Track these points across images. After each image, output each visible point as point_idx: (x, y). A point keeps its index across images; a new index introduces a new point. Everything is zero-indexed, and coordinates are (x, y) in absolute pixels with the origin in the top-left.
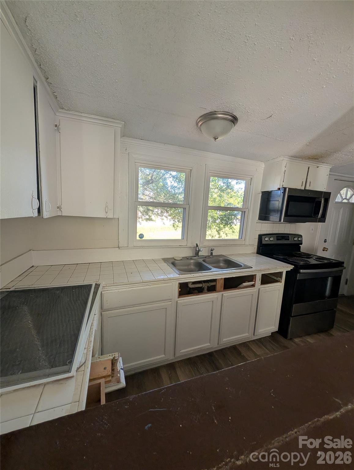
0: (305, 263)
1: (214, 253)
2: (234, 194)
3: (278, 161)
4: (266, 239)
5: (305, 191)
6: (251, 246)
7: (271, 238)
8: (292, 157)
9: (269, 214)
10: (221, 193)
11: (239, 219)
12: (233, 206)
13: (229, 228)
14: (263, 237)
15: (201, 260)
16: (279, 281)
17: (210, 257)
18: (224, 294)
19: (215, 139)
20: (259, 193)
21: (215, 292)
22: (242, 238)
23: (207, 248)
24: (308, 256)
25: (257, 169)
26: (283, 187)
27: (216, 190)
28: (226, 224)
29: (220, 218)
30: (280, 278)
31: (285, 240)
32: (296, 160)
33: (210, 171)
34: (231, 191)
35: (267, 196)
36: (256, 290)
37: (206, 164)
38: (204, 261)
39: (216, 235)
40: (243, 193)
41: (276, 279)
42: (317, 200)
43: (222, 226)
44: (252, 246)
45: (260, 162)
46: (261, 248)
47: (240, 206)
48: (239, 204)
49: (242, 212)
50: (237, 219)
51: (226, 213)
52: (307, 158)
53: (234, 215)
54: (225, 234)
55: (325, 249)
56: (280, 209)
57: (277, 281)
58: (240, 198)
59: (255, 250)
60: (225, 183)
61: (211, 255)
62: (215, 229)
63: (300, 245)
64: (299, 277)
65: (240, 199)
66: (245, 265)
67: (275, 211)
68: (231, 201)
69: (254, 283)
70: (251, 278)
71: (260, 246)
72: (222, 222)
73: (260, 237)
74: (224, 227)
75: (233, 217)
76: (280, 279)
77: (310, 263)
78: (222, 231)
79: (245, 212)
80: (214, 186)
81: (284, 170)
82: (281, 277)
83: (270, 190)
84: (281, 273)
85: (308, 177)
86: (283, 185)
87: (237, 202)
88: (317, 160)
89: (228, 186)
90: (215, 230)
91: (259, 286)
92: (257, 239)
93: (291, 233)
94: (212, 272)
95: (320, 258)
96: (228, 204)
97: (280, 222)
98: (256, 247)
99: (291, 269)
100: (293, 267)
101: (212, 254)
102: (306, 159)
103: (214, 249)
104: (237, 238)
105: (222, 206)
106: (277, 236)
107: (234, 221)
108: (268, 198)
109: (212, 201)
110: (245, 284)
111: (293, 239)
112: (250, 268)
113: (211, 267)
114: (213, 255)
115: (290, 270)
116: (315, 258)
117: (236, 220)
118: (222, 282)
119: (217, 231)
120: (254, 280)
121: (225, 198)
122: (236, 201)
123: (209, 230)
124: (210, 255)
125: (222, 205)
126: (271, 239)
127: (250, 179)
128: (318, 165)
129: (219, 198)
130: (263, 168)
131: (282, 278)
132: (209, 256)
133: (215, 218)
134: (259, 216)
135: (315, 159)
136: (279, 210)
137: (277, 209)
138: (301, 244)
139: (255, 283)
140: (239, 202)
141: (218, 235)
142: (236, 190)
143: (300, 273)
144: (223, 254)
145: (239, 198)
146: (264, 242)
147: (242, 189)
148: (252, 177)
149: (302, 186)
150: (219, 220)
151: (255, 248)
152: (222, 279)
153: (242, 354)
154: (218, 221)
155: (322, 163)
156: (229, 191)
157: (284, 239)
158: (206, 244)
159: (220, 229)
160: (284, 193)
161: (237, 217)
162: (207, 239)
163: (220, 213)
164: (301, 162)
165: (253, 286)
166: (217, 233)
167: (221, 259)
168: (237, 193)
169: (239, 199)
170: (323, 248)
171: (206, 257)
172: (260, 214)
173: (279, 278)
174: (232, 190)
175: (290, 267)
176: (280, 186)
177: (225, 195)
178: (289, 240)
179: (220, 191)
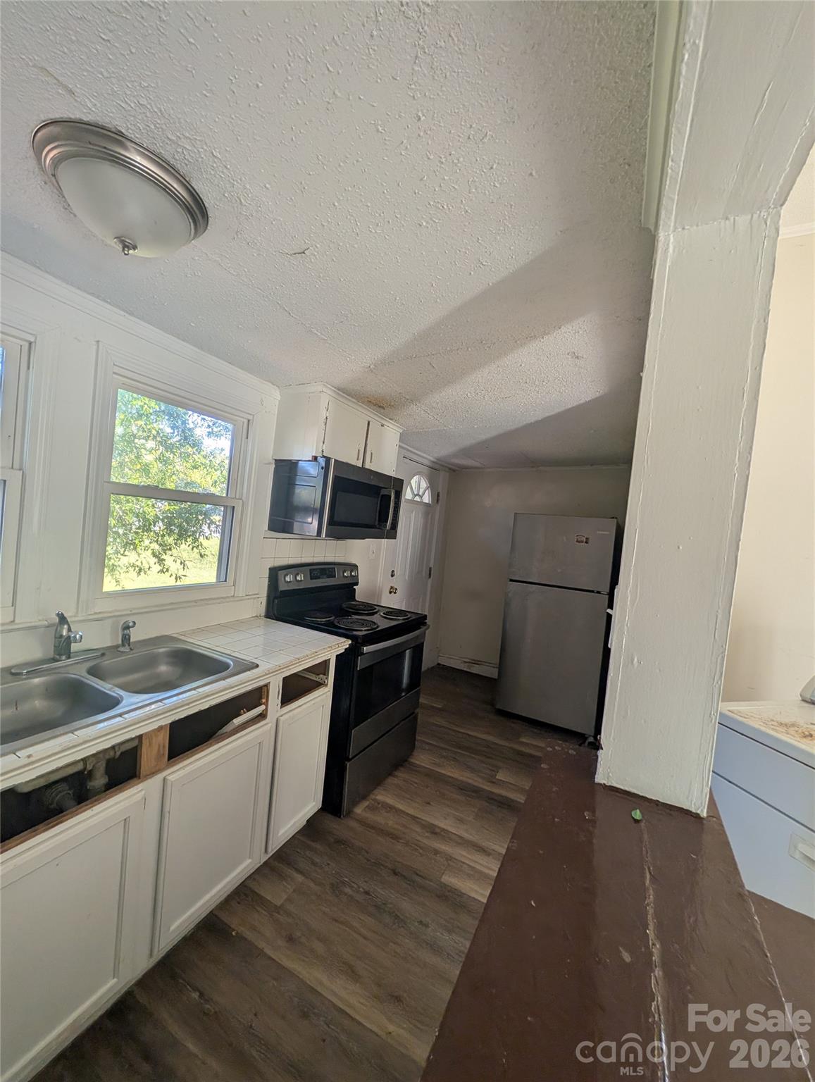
0: (368, 630)
1: (136, 635)
2: (203, 461)
3: (312, 393)
4: (288, 579)
5: (363, 470)
6: (251, 598)
7: (298, 574)
8: (339, 390)
9: (292, 518)
10: (167, 455)
11: (218, 523)
12: (201, 491)
13: (191, 547)
14: (281, 574)
15: (79, 672)
16: (321, 684)
17: (122, 649)
18: (169, 778)
19: (127, 246)
20: (269, 464)
21: (135, 781)
22: (226, 581)
23: (110, 621)
24: (370, 609)
25: (262, 401)
26: (324, 457)
27: (151, 444)
28: (182, 536)
29: (164, 518)
30: (325, 675)
31: (328, 577)
32: (347, 399)
33: (116, 370)
34: (194, 450)
35: (286, 472)
36: (270, 725)
37: (98, 342)
38: (93, 672)
39: (152, 565)
40: (227, 462)
41: (315, 679)
42: (384, 492)
43: (170, 540)
44: (254, 599)
45: (270, 384)
46: (276, 601)
47: (219, 490)
48: (215, 487)
49: (226, 507)
50: (212, 522)
51: (182, 506)
52: (366, 399)
53: (205, 514)
54: (179, 561)
55: (393, 590)
56: (318, 504)
57: (318, 685)
58: (219, 472)
59: (262, 609)
60: (177, 428)
61: (123, 645)
62: (147, 548)
63: (355, 587)
64: (361, 664)
65: (220, 475)
66: (237, 661)
67: (308, 510)
68: (196, 476)
69: (263, 707)
70: (256, 697)
71: (275, 598)
72: (171, 530)
73: (274, 573)
74: (176, 544)
75: (200, 517)
76: (325, 677)
77: (378, 627)
78: (170, 552)
79: (234, 507)
80: (144, 431)
81: (325, 417)
82: (326, 673)
83: (294, 458)
84: (325, 664)
85: (368, 442)
86: (323, 451)
87: (210, 481)
88: (382, 411)
89: (186, 438)
90: (150, 551)
91: (277, 711)
92: (267, 580)
93: (338, 560)
94: (120, 715)
95: (391, 612)
96: (187, 484)
97: (318, 538)
98: (264, 601)
99: (346, 649)
100: (350, 642)
101: (126, 639)
102: (363, 403)
103: (134, 623)
104: (213, 579)
105: (170, 488)
106: (310, 570)
107: (205, 528)
108: (290, 477)
109: (139, 470)
110: (237, 721)
111: (342, 575)
112: (252, 668)
113: (122, 693)
114: (132, 640)
115: (343, 651)
116: (384, 614)
117: (209, 527)
118: (164, 739)
119: (154, 555)
120: (264, 701)
121: (177, 467)
122: (208, 478)
123: (126, 553)
124: (120, 642)
125: (170, 485)
126: (298, 578)
127: (246, 421)
128: (384, 422)
129: (161, 465)
130: (277, 403)
131: (328, 676)
132: (117, 646)
133: (148, 520)
134: (270, 520)
135: (380, 407)
136: (316, 509)
137: (312, 506)
138: (357, 584)
139: (266, 709)
140: (216, 482)
141: (157, 564)
142: (209, 450)
143: (363, 654)
144: (166, 634)
145: (216, 470)
146: (283, 587)
147: (222, 450)
148: (250, 417)
149: (358, 459)
150: (161, 524)
151: (260, 604)
152: (161, 728)
153: (234, 933)
154: (159, 527)
155: (390, 419)
156: (189, 451)
157: (325, 576)
158: (102, 607)
159: (166, 548)
160: (326, 469)
161: (212, 518)
162: (107, 593)
163: (164, 505)
164: (355, 406)
165: (262, 716)
166: (156, 560)
167: (161, 650)
168: (211, 458)
169: (216, 473)
170: (389, 587)
171: (103, 655)
172: (271, 515)
173: (321, 676)
174: (197, 450)
175: (343, 644)
176: (316, 453)
177: (177, 460)
178: (335, 577)
179: (161, 448)
